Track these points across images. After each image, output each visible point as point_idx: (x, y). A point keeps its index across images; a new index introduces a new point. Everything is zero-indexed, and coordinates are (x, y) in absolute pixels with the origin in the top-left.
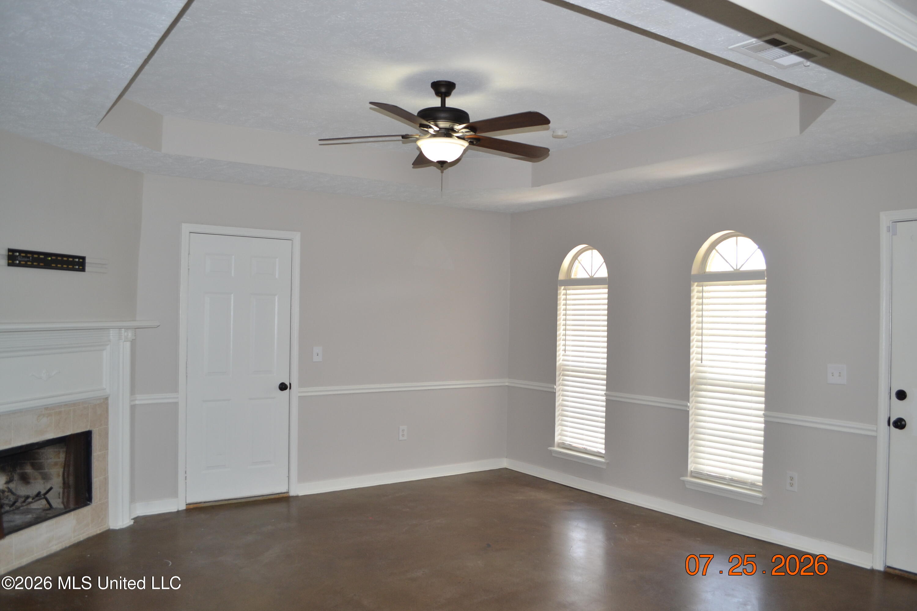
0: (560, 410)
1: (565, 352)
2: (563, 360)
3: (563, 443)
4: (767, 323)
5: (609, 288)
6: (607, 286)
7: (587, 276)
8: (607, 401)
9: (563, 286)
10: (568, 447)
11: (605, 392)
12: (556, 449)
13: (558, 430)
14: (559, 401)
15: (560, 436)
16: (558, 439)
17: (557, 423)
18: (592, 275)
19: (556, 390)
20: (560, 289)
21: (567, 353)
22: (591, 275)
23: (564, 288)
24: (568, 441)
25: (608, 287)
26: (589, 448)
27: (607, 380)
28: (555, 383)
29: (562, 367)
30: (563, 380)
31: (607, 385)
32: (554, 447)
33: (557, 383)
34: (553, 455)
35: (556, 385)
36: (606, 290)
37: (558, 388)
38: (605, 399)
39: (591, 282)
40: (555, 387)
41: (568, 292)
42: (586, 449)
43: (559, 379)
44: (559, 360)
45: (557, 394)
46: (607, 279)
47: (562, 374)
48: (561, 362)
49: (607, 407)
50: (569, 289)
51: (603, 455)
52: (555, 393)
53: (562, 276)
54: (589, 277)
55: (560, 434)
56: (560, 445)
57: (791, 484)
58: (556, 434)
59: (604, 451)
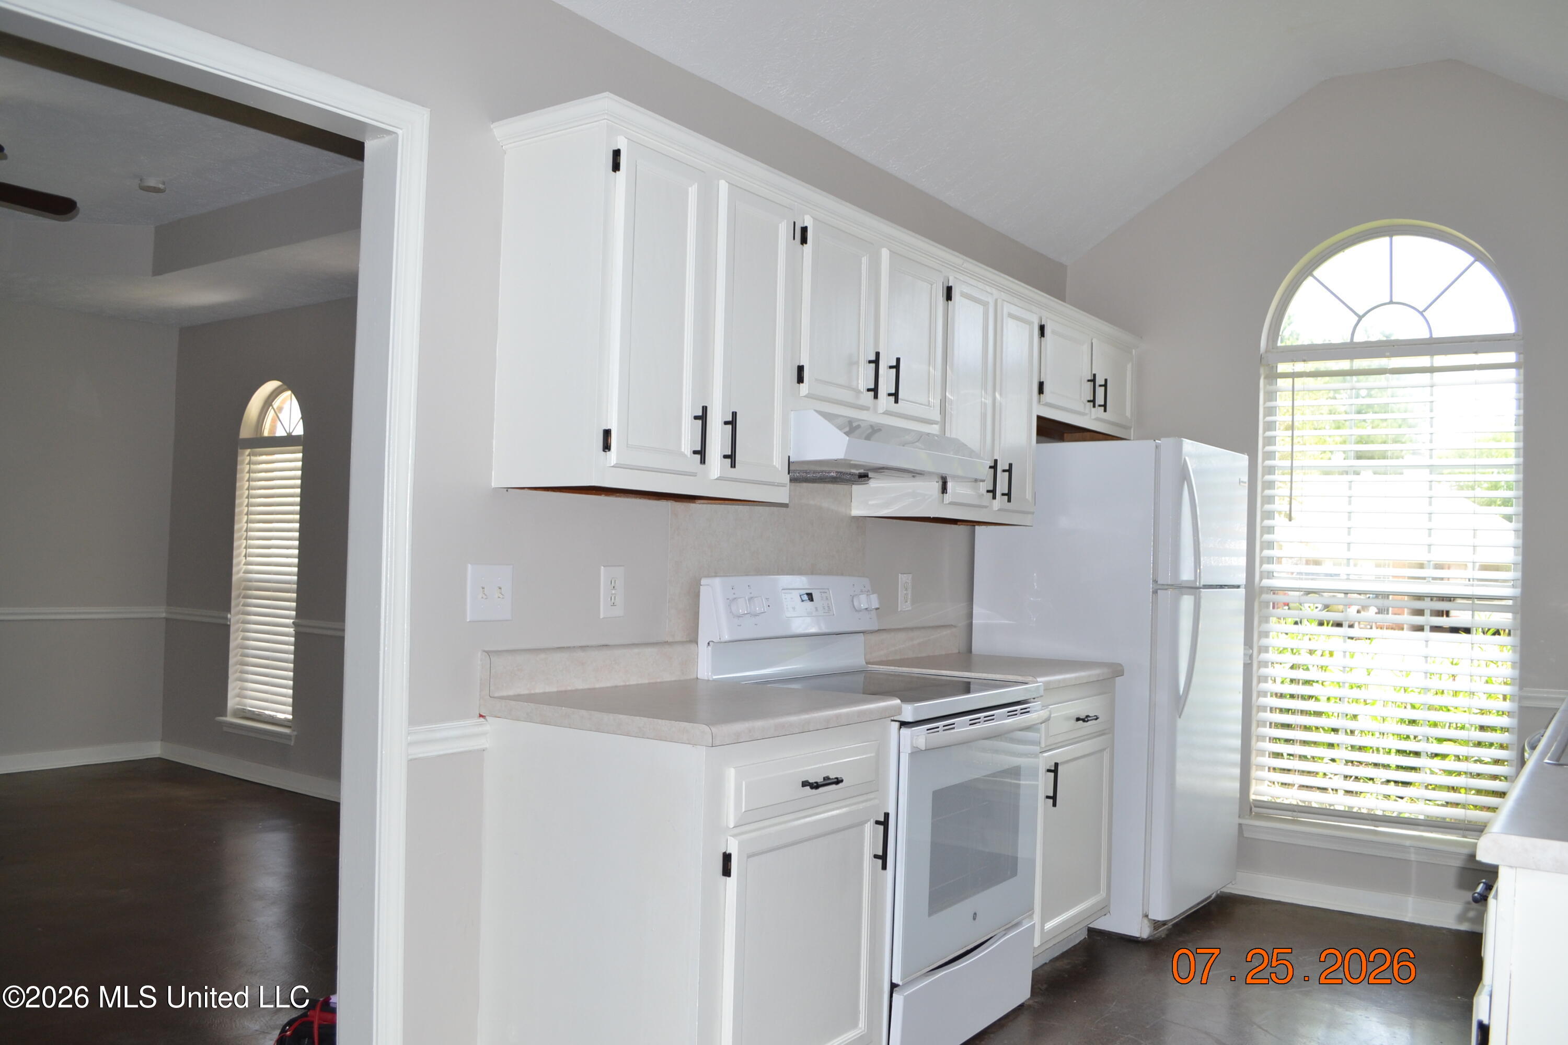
0: (239, 655)
1: (247, 559)
2: (245, 572)
3: (244, 709)
5: (304, 452)
6: (301, 448)
7: (283, 433)
8: (297, 635)
10: (250, 716)
11: (295, 621)
12: (230, 719)
13: (233, 687)
14: (235, 641)
15: (238, 699)
16: (232, 702)
17: (232, 677)
18: (291, 431)
19: (230, 622)
20: (243, 454)
21: (250, 559)
22: (288, 432)
23: (250, 451)
24: (252, 705)
25: (303, 449)
27: (298, 601)
28: (228, 609)
29: (244, 583)
30: (245, 605)
31: (297, 609)
32: (225, 716)
33: (232, 611)
34: (225, 729)
35: (230, 614)
36: (300, 455)
37: (234, 618)
38: (294, 632)
39: (288, 441)
40: (229, 616)
41: (254, 458)
43: (238, 603)
44: (238, 572)
45: (232, 629)
46: (302, 438)
47: (243, 594)
48: (241, 574)
49: (296, 644)
50: (255, 455)
51: (290, 724)
52: (229, 626)
53: (245, 432)
54: (286, 435)
55: (239, 696)
56: (238, 713)
58: (231, 694)
59: (290, 717)
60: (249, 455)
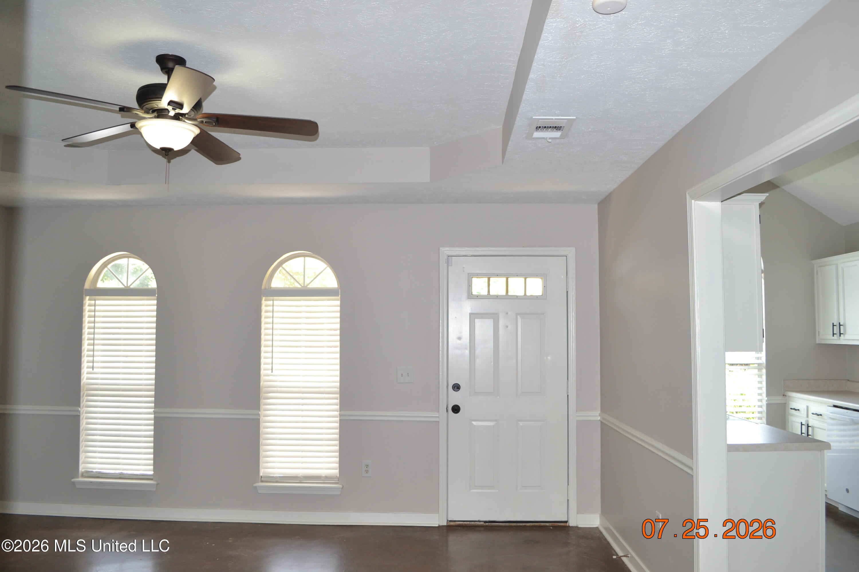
0: (84, 435)
1: (93, 370)
2: (88, 379)
3: (89, 471)
4: (341, 335)
5: (158, 300)
6: (155, 297)
7: (121, 286)
8: (156, 419)
9: (88, 296)
10: (98, 475)
11: (153, 410)
12: (81, 479)
13: (82, 456)
14: (82, 425)
15: (83, 465)
16: (82, 468)
17: (81, 450)
19: (80, 413)
20: (86, 299)
21: (95, 370)
22: (128, 285)
23: (89, 299)
24: (96, 468)
25: (157, 298)
26: (125, 472)
27: (155, 396)
28: (79, 406)
29: (87, 386)
30: (88, 401)
31: (155, 402)
32: (78, 478)
33: (81, 405)
34: (78, 487)
36: (154, 302)
37: (83, 410)
38: (153, 417)
40: (79, 409)
41: (96, 302)
42: (121, 474)
43: (84, 400)
44: (83, 379)
45: (81, 418)
46: (157, 290)
47: (86, 395)
48: (85, 380)
49: (155, 425)
50: (98, 300)
51: (152, 477)
52: (79, 416)
53: (87, 285)
54: (123, 287)
55: (84, 462)
56: (84, 474)
57: (366, 471)
58: (80, 462)
59: (152, 473)
60: (89, 300)
